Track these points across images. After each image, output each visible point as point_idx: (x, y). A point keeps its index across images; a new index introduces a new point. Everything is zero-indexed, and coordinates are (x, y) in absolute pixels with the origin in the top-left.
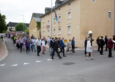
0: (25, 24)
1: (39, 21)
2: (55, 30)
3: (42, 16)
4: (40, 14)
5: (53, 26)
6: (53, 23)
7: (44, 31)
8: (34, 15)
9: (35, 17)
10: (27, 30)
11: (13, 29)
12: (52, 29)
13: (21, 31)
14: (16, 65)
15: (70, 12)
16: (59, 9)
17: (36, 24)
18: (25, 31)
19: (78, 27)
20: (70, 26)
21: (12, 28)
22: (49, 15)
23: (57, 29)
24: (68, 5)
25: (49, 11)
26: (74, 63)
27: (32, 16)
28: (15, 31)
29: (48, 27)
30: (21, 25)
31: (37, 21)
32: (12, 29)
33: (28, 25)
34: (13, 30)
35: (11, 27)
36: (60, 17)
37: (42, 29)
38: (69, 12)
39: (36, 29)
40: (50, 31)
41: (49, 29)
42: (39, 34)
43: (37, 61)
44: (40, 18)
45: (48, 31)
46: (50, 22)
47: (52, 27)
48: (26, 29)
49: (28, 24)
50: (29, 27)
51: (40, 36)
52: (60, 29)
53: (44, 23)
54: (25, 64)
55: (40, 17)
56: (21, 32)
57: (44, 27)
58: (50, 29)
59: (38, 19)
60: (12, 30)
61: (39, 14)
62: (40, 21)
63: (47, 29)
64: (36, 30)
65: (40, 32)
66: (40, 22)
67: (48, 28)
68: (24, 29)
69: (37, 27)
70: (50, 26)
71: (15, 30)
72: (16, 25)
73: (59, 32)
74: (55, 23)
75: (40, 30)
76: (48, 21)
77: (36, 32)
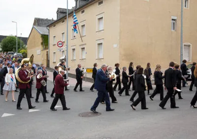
0: (19, 38)
2: (74, 50)
3: (52, 24)
4: (50, 20)
5: (71, 43)
6: (71, 37)
7: (54, 53)
8: (38, 22)
9: (39, 25)
10: (23, 51)
12: (67, 48)
13: (12, 50)
15: (102, 18)
16: (83, 12)
17: (41, 38)
18: (19, 53)
19: (115, 46)
20: (101, 44)
22: (63, 21)
23: (78, 49)
24: (97, 3)
25: (64, 15)
27: (34, 24)
29: (61, 44)
31: (41, 33)
33: (25, 40)
36: (83, 26)
37: (52, 49)
38: (100, 16)
39: (41, 47)
40: (65, 52)
41: (61, 48)
42: (46, 58)
43: (30, 111)
44: (48, 28)
46: (65, 34)
49: (26, 38)
50: (27, 44)
51: (48, 61)
52: (83, 49)
53: (54, 37)
55: (48, 26)
56: (12, 54)
58: (64, 48)
59: (44, 30)
61: (47, 20)
63: (59, 48)
64: (40, 51)
65: (47, 54)
66: (48, 36)
67: (60, 46)
68: (19, 48)
69: (42, 44)
71: (1, 50)
72: (2, 41)
73: (82, 54)
74: (75, 37)
75: (48, 50)
76: (63, 34)
77: (40, 53)
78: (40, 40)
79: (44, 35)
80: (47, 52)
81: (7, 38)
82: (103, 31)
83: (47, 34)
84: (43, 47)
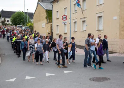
0: (26, 13)
1: (49, 9)
2: (75, 22)
3: (55, 0)
5: (74, 16)
6: (73, 12)
7: (58, 26)
9: (43, 2)
10: (29, 24)
11: (8, 21)
12: (71, 21)
13: (20, 24)
14: (13, 80)
17: (45, 13)
18: (26, 26)
19: (115, 18)
20: (102, 16)
21: (7, 19)
23: (79, 22)
26: (109, 79)
27: (39, 1)
28: (10, 25)
29: (65, 18)
30: (21, 16)
31: (46, 9)
32: (5, 21)
33: (31, 15)
34: (8, 23)
35: (5, 19)
36: (84, 1)
37: (55, 22)
39: (45, 21)
40: (68, 25)
41: (65, 21)
43: (47, 75)
44: (52, 4)
45: (65, 24)
46: (68, 9)
47: (70, 19)
48: (29, 22)
49: (32, 13)
50: (33, 19)
51: (52, 32)
52: (84, 22)
53: (58, 11)
54: (27, 78)
55: (51, 2)
56: (21, 27)
57: (58, 18)
58: (68, 21)
59: (48, 6)
60: (6, 24)
62: (52, 9)
63: (63, 21)
64: (44, 24)
65: (51, 27)
66: (51, 11)
68: (26, 22)
69: (46, 18)
70: (69, 17)
71: (11, 23)
72: (12, 16)
73: (83, 26)
74: (76, 11)
75: (51, 24)
76: (65, 8)
77: (44, 26)
78: (45, 15)
79: (48, 10)
80: (51, 25)
81: (16, 13)
82: (103, 5)
83: (51, 9)
84: (48, 21)
